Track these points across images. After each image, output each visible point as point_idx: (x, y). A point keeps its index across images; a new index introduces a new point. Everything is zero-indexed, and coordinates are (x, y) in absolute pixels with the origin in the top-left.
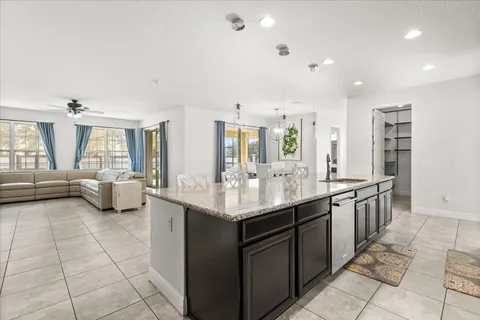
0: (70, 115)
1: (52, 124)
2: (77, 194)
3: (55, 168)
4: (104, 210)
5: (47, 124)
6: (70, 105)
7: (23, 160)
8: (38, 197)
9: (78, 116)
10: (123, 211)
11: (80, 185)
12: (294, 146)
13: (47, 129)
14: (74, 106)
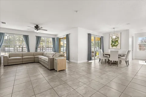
0: (36, 31)
1: (28, 36)
2: (37, 61)
3: (29, 51)
4: (51, 70)
5: (26, 36)
6: (35, 27)
7: (18, 49)
8: (23, 63)
9: (39, 31)
10: (59, 71)
11: (38, 58)
12: (117, 43)
13: (26, 37)
14: (37, 27)
